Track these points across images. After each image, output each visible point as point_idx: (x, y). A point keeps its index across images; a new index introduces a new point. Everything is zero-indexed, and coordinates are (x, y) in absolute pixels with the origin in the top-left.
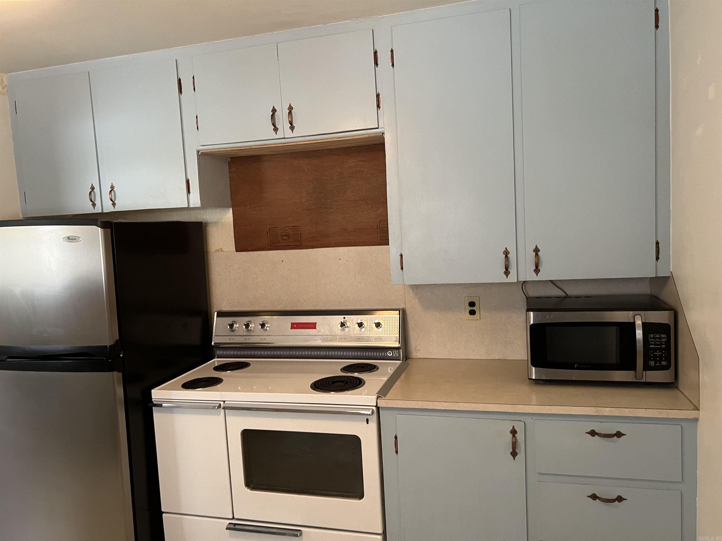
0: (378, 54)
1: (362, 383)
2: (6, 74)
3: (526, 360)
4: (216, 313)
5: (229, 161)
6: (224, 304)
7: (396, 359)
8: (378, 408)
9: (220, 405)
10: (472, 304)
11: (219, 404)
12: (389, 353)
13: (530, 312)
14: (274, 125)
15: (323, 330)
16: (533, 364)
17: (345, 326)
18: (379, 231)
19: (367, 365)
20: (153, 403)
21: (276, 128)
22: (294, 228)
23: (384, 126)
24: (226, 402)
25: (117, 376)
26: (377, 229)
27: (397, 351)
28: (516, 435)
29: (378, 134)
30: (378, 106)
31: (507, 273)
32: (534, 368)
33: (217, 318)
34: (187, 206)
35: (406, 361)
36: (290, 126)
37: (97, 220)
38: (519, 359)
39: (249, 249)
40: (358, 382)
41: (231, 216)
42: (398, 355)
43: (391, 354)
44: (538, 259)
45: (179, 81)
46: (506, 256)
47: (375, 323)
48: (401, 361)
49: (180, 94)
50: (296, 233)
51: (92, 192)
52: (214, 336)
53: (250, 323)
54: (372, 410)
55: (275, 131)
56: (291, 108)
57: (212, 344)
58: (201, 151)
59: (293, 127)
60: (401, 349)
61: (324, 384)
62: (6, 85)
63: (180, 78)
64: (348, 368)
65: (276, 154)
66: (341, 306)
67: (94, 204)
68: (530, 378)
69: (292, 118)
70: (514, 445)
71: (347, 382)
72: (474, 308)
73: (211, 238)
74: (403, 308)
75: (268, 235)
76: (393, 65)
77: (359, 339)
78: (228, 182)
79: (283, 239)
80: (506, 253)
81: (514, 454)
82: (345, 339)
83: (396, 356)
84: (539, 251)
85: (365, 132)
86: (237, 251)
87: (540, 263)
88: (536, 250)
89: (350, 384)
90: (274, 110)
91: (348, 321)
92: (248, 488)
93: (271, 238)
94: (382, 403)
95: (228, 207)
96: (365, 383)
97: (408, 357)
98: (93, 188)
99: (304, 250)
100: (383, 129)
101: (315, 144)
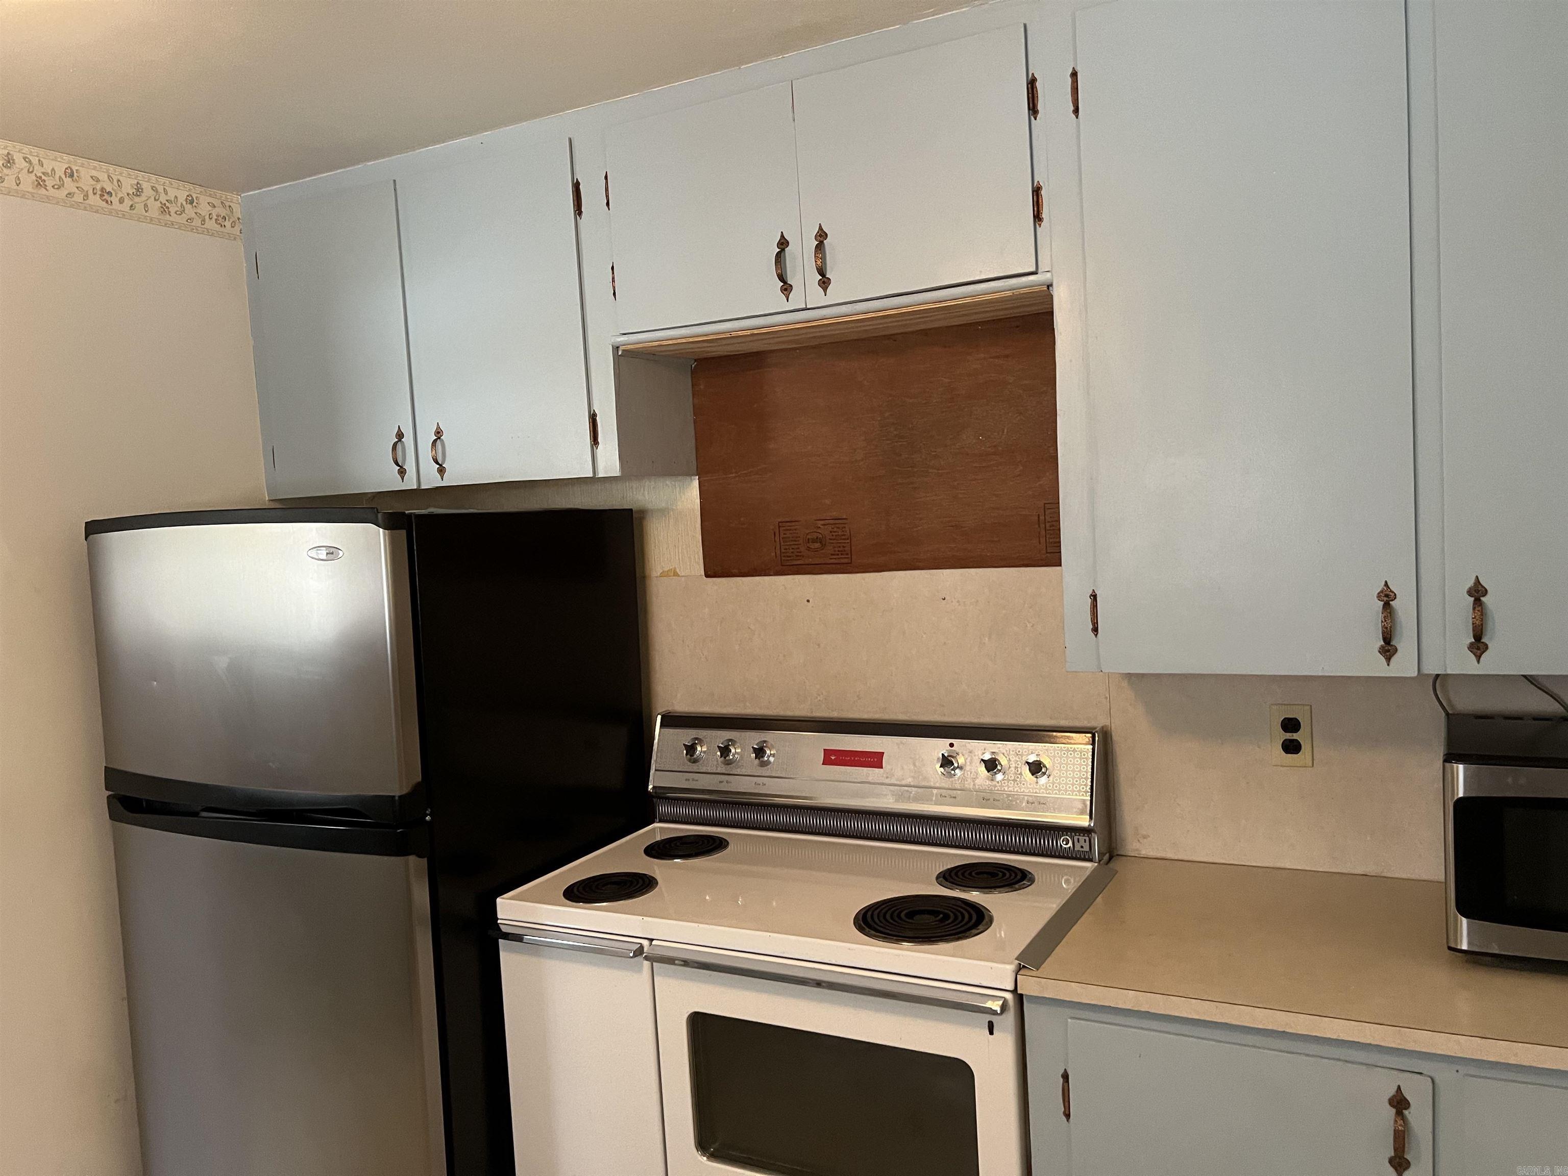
0: (1038, 84)
1: (984, 922)
2: (240, 195)
3: (1443, 883)
4: (659, 717)
5: (693, 368)
6: (679, 695)
7: (1082, 857)
8: (1020, 999)
9: (642, 947)
10: (1291, 725)
11: (640, 945)
12: (1063, 842)
13: (1455, 765)
14: (782, 278)
15: (898, 773)
16: (1465, 908)
17: (953, 764)
18: (1043, 532)
19: (1005, 869)
20: (500, 929)
21: (788, 285)
22: (837, 521)
23: (1052, 269)
24: (654, 942)
25: (416, 865)
26: (1039, 526)
27: (1085, 838)
28: (1406, 1112)
29: (1037, 289)
30: (1038, 217)
31: (1388, 650)
32: (1464, 920)
33: (662, 730)
34: (591, 475)
35: (1109, 865)
36: (820, 280)
37: (376, 509)
38: (1425, 877)
39: (735, 571)
40: (974, 917)
41: (697, 495)
42: (1087, 848)
43: (1070, 844)
44: (1482, 615)
45: (576, 187)
46: (1387, 606)
47: (1028, 763)
48: (1096, 864)
49: (578, 216)
50: (840, 533)
51: (399, 444)
52: (654, 770)
53: (733, 745)
54: (1003, 999)
55: (785, 292)
56: (822, 236)
57: (649, 790)
58: (622, 348)
59: (825, 280)
60: (1095, 833)
61: (888, 917)
62: (239, 219)
63: (577, 179)
64: (956, 874)
65: (795, 349)
66: (945, 715)
67: (401, 470)
68: (1453, 945)
69: (824, 259)
70: (1401, 1138)
71: (946, 917)
72: (1295, 736)
73: (653, 545)
74: (1103, 727)
75: (777, 539)
76: (1076, 111)
77: (986, 800)
78: (690, 417)
79: (809, 549)
80: (1387, 597)
81: (1400, 1165)
82: (954, 797)
83: (1082, 849)
84: (1485, 592)
85: (1003, 284)
86: (707, 576)
87: (1489, 626)
88: (1478, 592)
89: (953, 922)
90: (783, 243)
91: (961, 755)
92: (704, 1154)
93: (782, 547)
94: (1030, 986)
95: (690, 475)
96: (991, 921)
97: (1115, 854)
98: (400, 435)
99: (859, 575)
100: (1049, 275)
101: (879, 321)
